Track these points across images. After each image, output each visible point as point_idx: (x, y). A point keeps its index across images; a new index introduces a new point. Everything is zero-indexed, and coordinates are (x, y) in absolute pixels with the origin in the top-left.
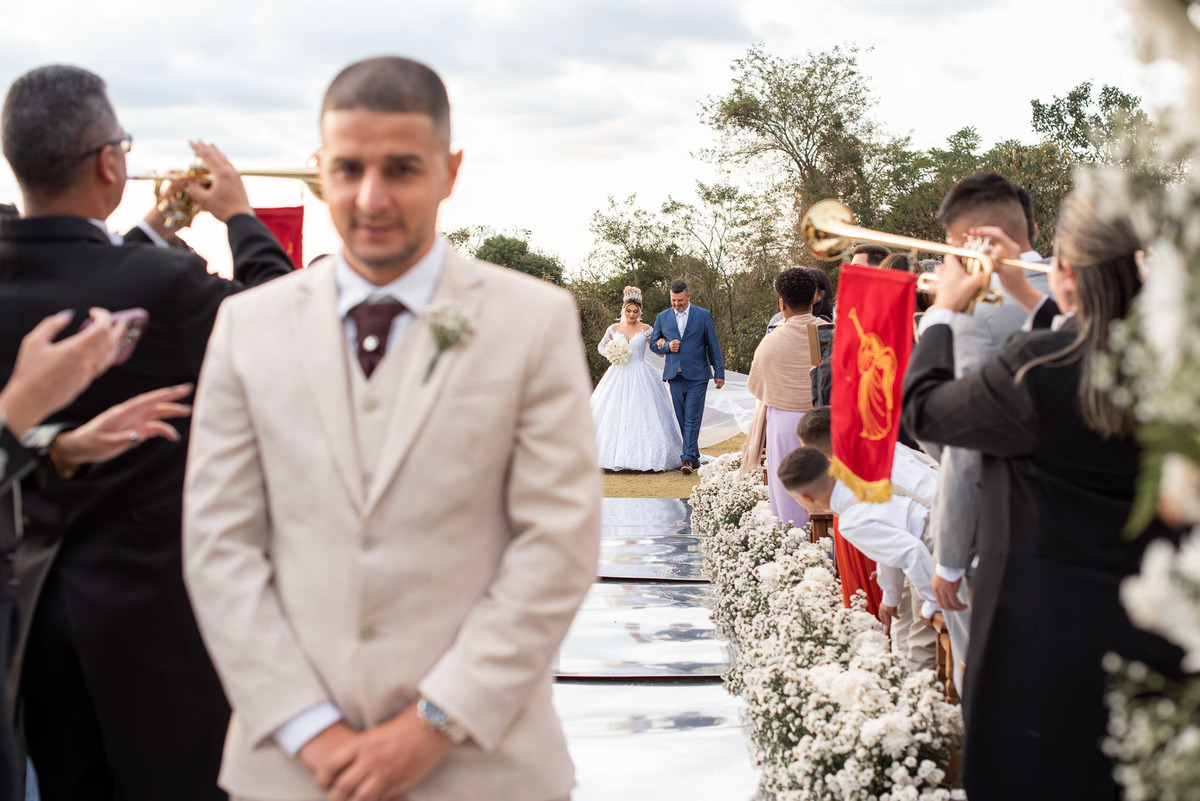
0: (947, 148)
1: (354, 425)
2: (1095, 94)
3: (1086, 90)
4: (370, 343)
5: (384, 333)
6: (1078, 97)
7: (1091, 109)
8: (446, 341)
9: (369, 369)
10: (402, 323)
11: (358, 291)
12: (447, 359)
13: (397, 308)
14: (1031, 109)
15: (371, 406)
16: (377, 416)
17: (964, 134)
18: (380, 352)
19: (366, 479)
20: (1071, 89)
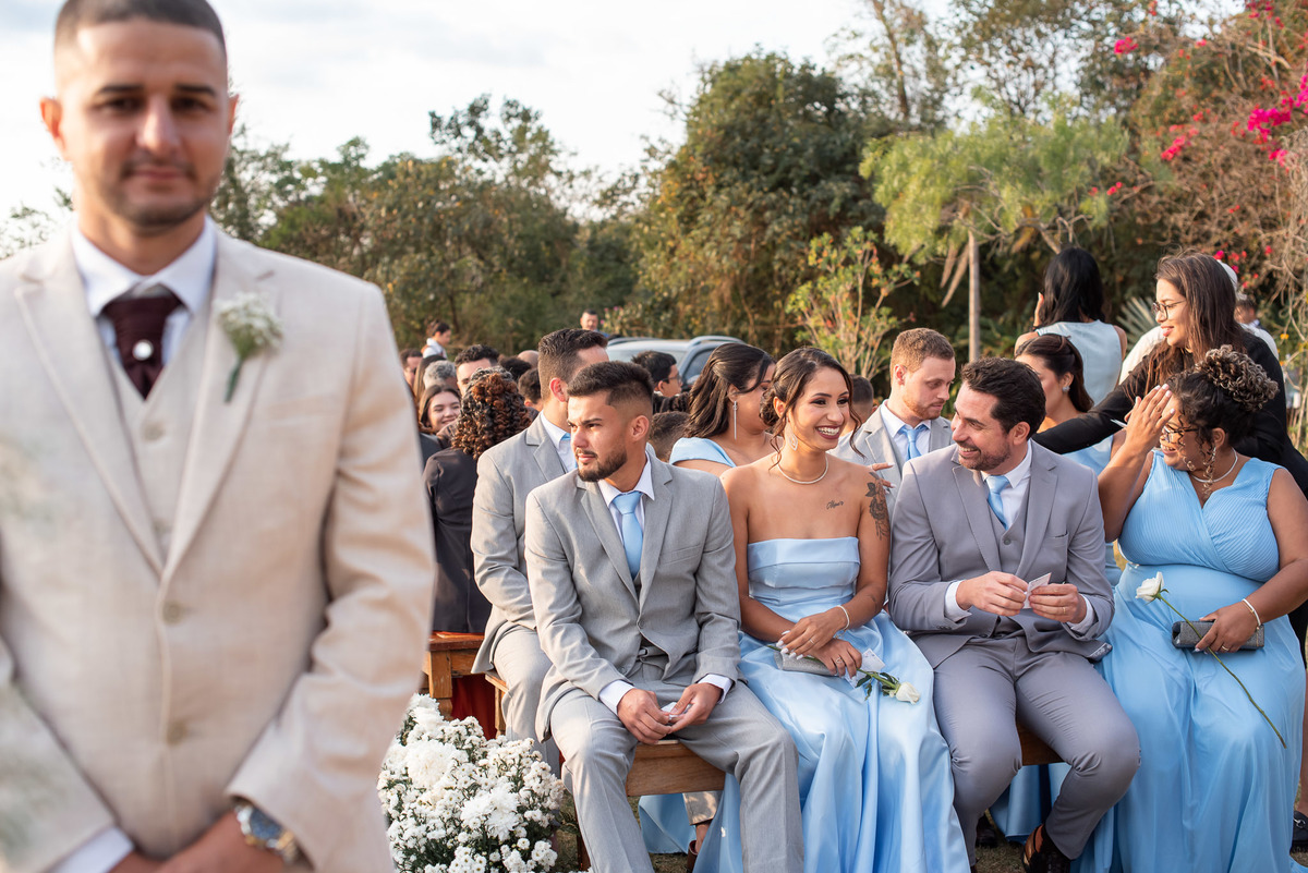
0: (336, 158)
1: (134, 459)
2: (496, 106)
3: (486, 103)
4: (143, 350)
5: (156, 336)
6: (475, 110)
7: (491, 122)
8: (248, 344)
9: (145, 387)
10: (177, 321)
11: (115, 282)
12: (251, 370)
13: (170, 303)
14: (428, 120)
15: (153, 433)
16: (164, 443)
17: (355, 143)
18: (156, 361)
19: (160, 529)
20: (470, 101)
